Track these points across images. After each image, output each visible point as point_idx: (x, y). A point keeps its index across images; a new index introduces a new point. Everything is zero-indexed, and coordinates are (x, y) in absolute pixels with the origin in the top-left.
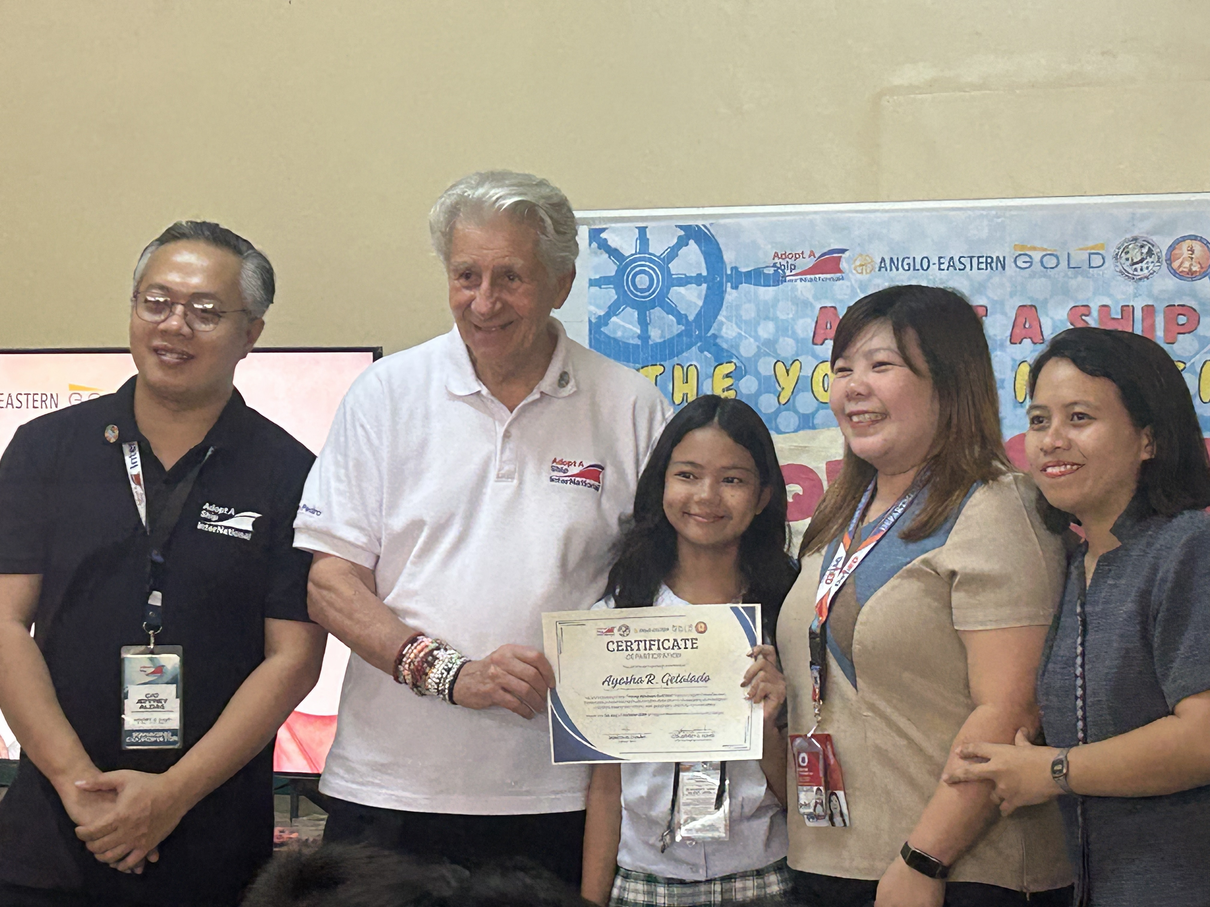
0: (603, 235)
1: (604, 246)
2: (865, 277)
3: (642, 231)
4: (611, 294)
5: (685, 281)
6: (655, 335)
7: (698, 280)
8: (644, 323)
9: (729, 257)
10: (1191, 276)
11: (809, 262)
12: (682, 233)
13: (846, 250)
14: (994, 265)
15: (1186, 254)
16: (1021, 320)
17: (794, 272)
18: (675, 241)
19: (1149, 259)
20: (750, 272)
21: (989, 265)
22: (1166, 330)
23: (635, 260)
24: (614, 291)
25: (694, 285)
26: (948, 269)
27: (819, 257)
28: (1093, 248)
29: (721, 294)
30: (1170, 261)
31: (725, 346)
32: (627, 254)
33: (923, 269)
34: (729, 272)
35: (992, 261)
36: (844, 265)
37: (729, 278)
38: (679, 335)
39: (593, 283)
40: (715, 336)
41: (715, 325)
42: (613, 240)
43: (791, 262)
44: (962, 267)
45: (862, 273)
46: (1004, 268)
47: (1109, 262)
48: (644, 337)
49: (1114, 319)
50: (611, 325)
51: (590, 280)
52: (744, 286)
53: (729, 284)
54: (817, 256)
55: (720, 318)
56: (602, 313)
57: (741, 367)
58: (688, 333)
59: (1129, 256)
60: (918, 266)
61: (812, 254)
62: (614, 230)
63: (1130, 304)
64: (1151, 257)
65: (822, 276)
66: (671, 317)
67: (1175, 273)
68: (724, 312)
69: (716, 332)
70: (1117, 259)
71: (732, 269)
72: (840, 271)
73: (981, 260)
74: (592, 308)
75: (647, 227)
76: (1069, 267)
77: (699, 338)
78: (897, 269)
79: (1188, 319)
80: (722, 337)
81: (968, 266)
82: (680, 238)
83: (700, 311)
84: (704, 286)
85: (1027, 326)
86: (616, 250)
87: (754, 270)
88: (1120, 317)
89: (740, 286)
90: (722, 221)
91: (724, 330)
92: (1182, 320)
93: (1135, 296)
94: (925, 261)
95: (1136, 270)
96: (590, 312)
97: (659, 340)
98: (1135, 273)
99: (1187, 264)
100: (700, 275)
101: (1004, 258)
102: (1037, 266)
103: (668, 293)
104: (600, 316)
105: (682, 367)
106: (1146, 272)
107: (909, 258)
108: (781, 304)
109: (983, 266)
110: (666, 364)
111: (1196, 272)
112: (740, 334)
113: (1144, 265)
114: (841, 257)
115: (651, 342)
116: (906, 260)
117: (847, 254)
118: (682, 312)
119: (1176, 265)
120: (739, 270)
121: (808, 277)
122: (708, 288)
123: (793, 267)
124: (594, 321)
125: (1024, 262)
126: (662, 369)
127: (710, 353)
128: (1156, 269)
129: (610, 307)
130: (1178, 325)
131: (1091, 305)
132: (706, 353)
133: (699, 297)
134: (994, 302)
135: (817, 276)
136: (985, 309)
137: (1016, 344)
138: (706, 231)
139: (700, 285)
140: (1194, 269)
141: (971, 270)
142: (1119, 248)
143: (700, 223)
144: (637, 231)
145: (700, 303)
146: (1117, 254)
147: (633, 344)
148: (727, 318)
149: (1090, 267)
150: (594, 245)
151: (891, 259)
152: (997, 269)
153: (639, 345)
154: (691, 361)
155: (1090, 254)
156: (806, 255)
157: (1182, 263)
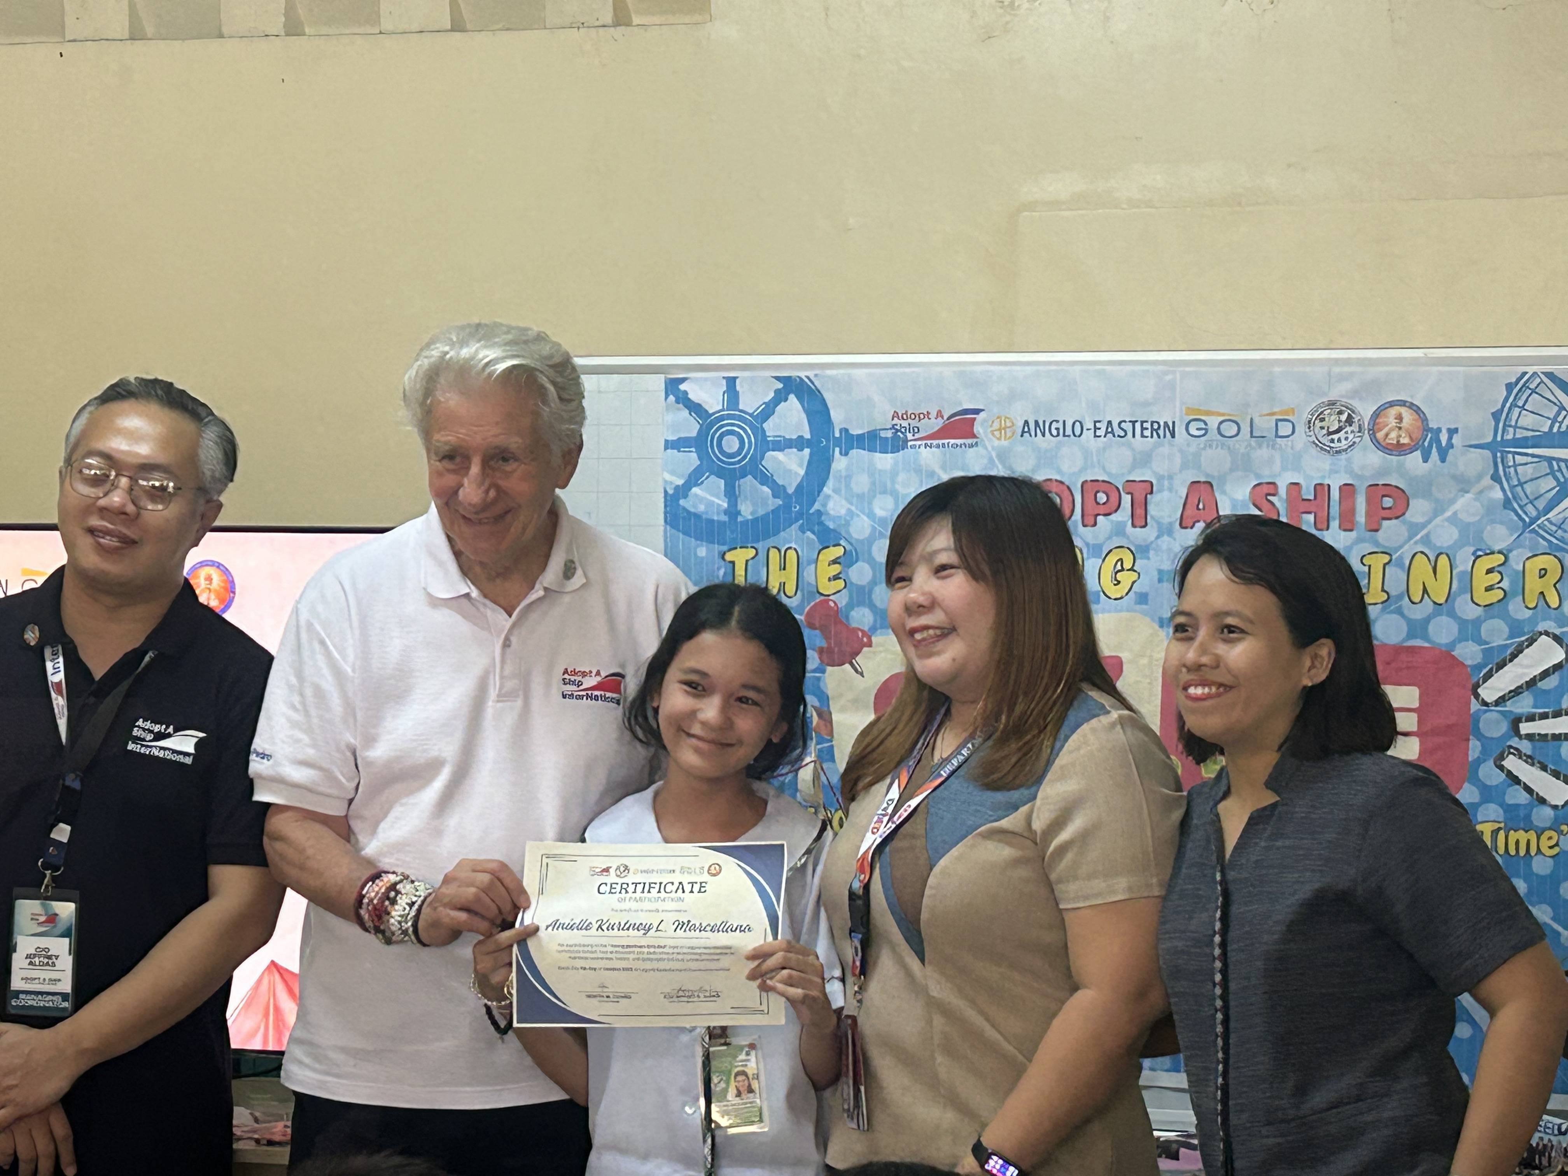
0: (683, 387)
1: (685, 401)
2: (1005, 443)
3: (731, 382)
4: (692, 459)
5: (782, 445)
6: (746, 511)
7: (799, 443)
8: (731, 494)
9: (837, 416)
10: (1399, 449)
11: (936, 424)
12: (780, 386)
13: (983, 410)
14: (1161, 432)
15: (1393, 422)
16: (1193, 500)
17: (917, 436)
18: (772, 395)
19: (1348, 429)
20: (864, 434)
21: (1155, 433)
22: (1368, 515)
23: (722, 418)
24: (694, 455)
25: (795, 450)
26: (1105, 436)
27: (948, 419)
28: (1281, 413)
29: (828, 462)
30: (1373, 433)
31: (831, 526)
32: (711, 412)
33: (1075, 435)
34: (837, 435)
35: (1159, 427)
36: (978, 428)
37: (838, 442)
38: (775, 511)
39: (669, 445)
40: (819, 513)
41: (821, 498)
42: (695, 392)
43: (914, 423)
44: (1122, 434)
45: (999, 439)
46: (1173, 436)
47: (1301, 429)
48: (733, 512)
49: (1304, 500)
50: (690, 498)
51: (666, 441)
52: (854, 452)
53: (837, 450)
54: (945, 418)
55: (825, 489)
56: (680, 482)
57: (851, 551)
58: (787, 507)
59: (1323, 424)
60: (1069, 431)
61: (939, 414)
62: (696, 380)
63: (1326, 482)
64: (1351, 425)
65: (952, 441)
66: (765, 489)
67: (1379, 445)
68: (831, 483)
69: (822, 509)
70: (1309, 428)
71: (841, 431)
72: (974, 436)
73: (1145, 425)
74: (668, 477)
75: (735, 378)
76: (1252, 436)
77: (800, 515)
78: (1044, 435)
79: (1395, 502)
80: (828, 514)
81: (1130, 434)
82: (777, 392)
83: (801, 481)
84: (807, 451)
85: (1201, 506)
86: (699, 405)
87: (868, 432)
88: (1312, 497)
89: (851, 452)
90: (829, 372)
91: (831, 505)
92: (1388, 502)
93: (1333, 471)
94: (1078, 424)
95: (1332, 441)
96: (666, 482)
97: (750, 517)
98: (1332, 445)
99: (1393, 435)
100: (801, 437)
101: (1174, 423)
102: (1213, 433)
103: (762, 458)
104: (677, 488)
105: (779, 551)
106: (1344, 442)
107: (1057, 421)
108: (901, 477)
109: (1147, 433)
110: (760, 545)
111: (1404, 444)
112: (849, 510)
113: (1342, 434)
114: (975, 419)
115: (740, 519)
116: (1054, 423)
117: (982, 415)
118: (780, 482)
119: (1380, 435)
120: (851, 432)
121: (935, 442)
122: (811, 455)
123: (916, 430)
124: (671, 492)
125: (1197, 429)
126: (754, 551)
127: (813, 533)
128: (1357, 440)
129: (690, 476)
130: (1384, 509)
131: (1279, 484)
132: (809, 534)
133: (801, 466)
134: (1161, 478)
135: (946, 441)
136: (1149, 485)
137: (1186, 528)
138: (809, 383)
139: (802, 450)
140: (1402, 441)
141: (1134, 436)
142: (1312, 415)
143: (803, 375)
144: (724, 382)
145: (802, 472)
146: (1309, 422)
147: (718, 521)
148: (834, 491)
149: (1277, 436)
150: (672, 398)
151: (1037, 423)
152: (1165, 437)
153: (725, 522)
154: (791, 542)
155: (1277, 421)
156: (933, 415)
157: (1387, 435)
